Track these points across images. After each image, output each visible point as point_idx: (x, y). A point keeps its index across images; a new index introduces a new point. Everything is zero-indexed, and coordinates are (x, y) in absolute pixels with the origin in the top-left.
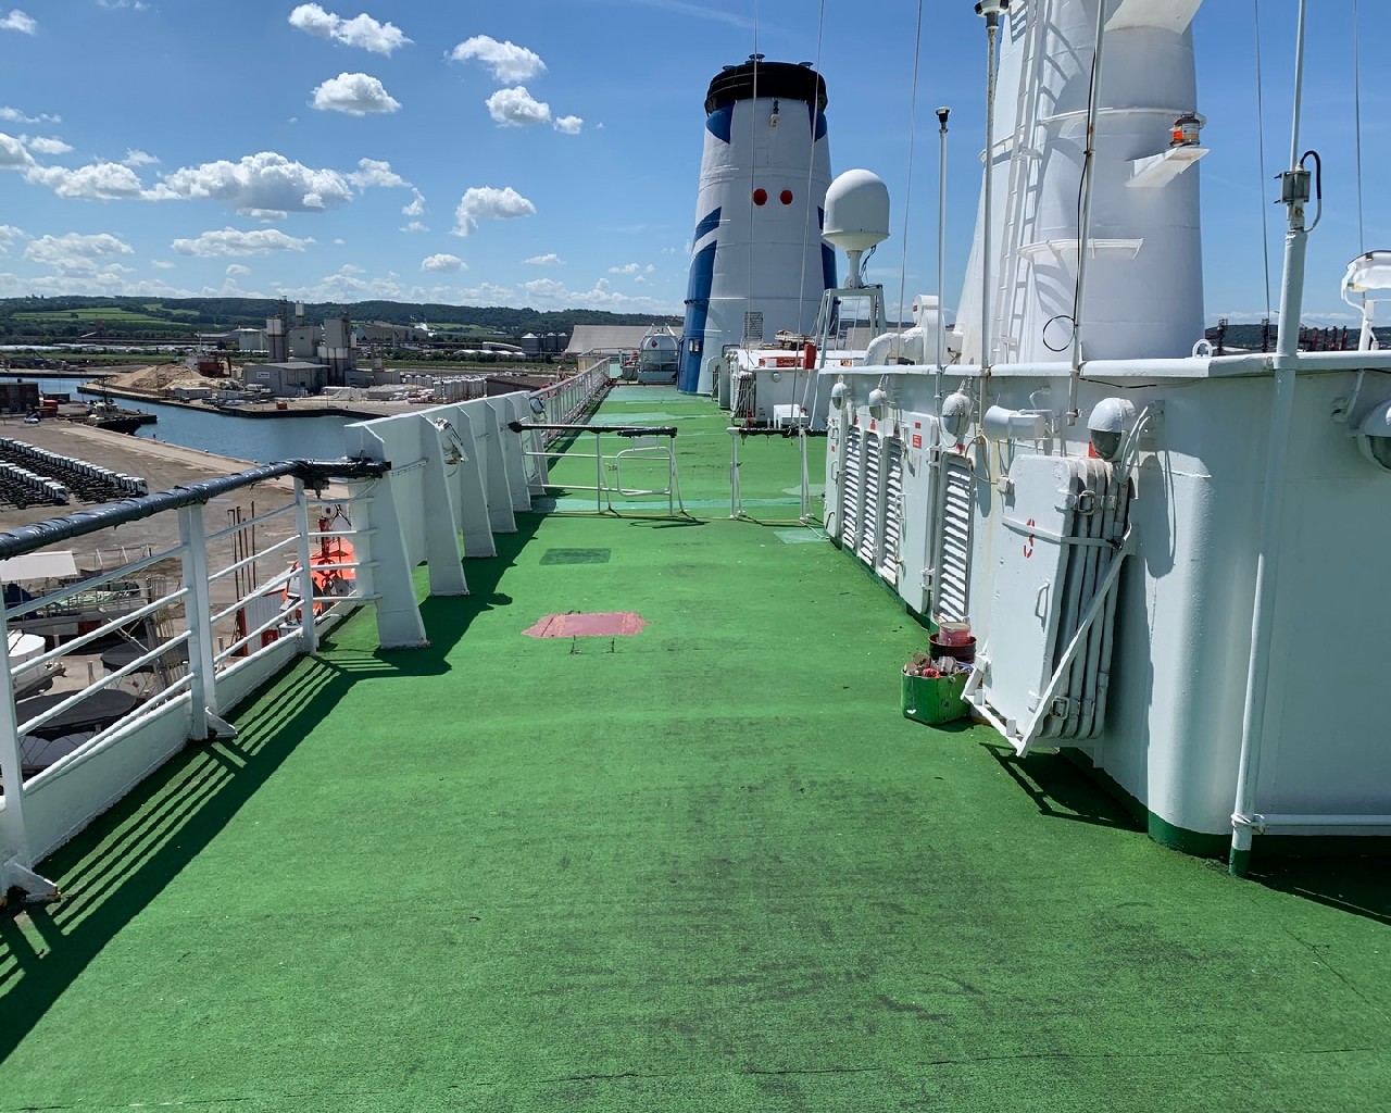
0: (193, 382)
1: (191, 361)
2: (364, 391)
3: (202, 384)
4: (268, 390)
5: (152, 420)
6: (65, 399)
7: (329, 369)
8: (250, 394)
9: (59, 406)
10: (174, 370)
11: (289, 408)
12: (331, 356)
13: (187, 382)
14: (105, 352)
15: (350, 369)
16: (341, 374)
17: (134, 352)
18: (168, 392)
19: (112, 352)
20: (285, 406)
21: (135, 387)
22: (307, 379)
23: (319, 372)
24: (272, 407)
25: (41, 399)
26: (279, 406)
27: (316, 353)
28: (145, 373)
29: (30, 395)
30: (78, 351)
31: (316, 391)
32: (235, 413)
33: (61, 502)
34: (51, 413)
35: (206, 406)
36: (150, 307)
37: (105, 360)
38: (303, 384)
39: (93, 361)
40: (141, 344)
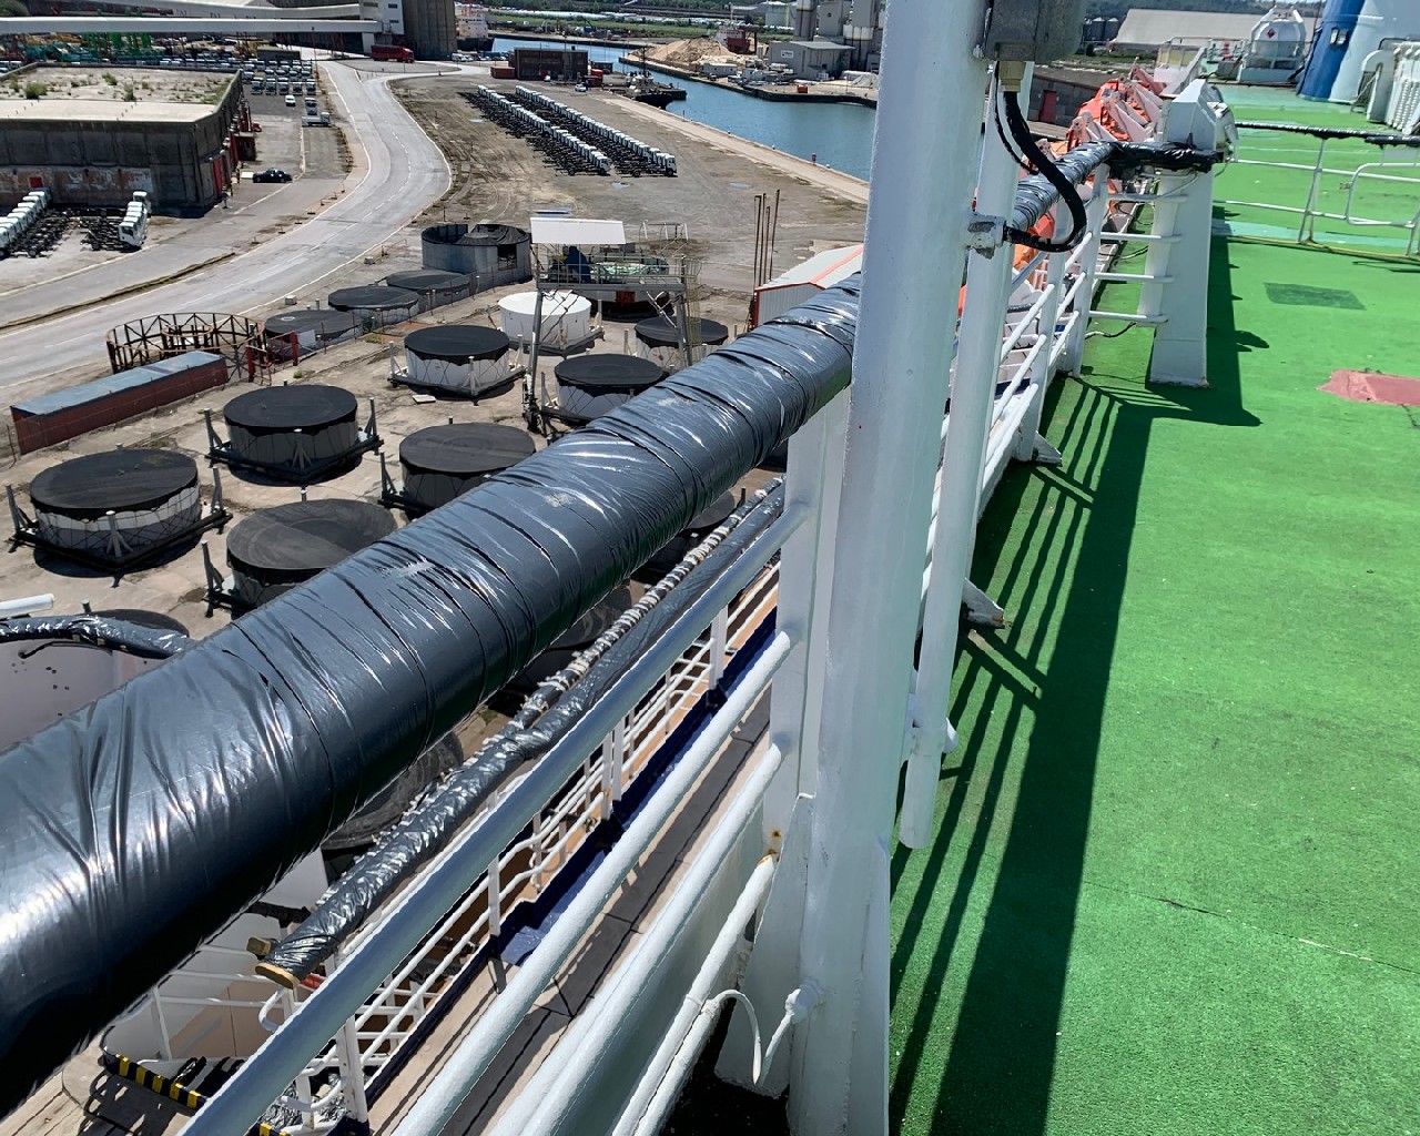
0: (720, 58)
1: (721, 36)
3: (729, 62)
4: (791, 71)
5: (681, 96)
6: (607, 68)
7: (852, 51)
8: (773, 73)
9: (605, 76)
10: (705, 44)
11: (809, 93)
12: (856, 36)
13: (716, 58)
14: (644, 22)
15: (873, 52)
16: (863, 58)
17: (669, 23)
18: (698, 66)
19: (650, 23)
20: (805, 90)
21: (669, 61)
22: (830, 61)
23: (842, 53)
24: (791, 90)
25: (589, 67)
26: (800, 90)
27: (841, 33)
28: (677, 46)
29: (580, 63)
30: (621, 20)
31: (837, 75)
32: (757, 94)
33: (602, 173)
34: (596, 83)
35: (731, 85)
37: (643, 31)
38: (825, 66)
39: (633, 31)
40: (675, 16)
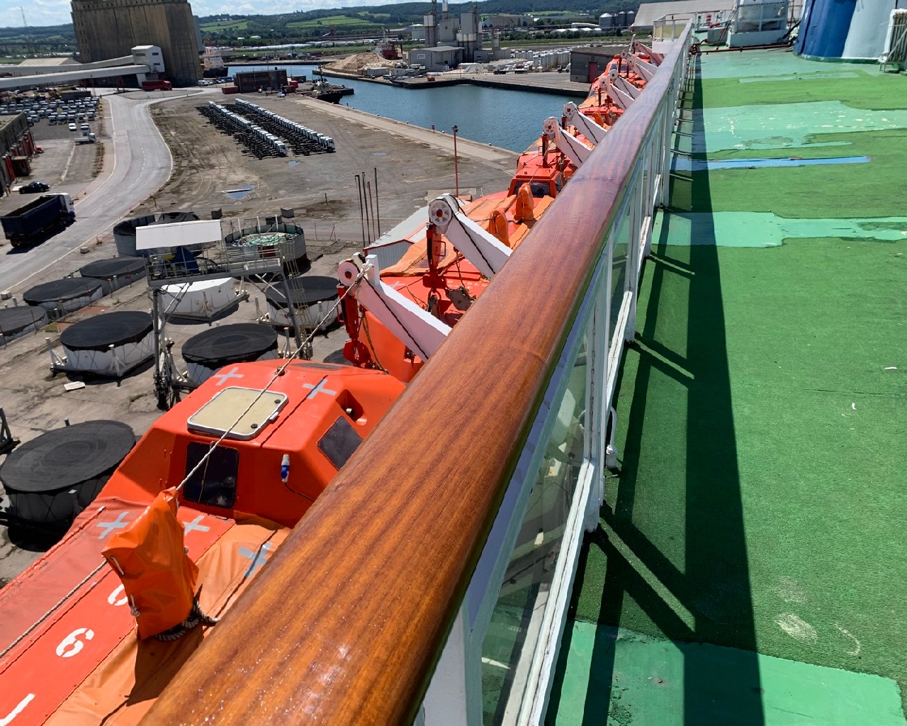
0: (377, 63)
1: (378, 49)
2: (486, 65)
3: (383, 66)
4: (424, 67)
5: (350, 92)
6: (302, 79)
7: (464, 50)
8: (412, 70)
9: (299, 84)
10: (368, 56)
11: (436, 80)
12: (465, 40)
13: (375, 64)
14: (333, 46)
15: (477, 49)
16: (471, 53)
17: (350, 45)
18: (363, 71)
19: (338, 46)
20: (433, 79)
21: (345, 70)
22: (450, 59)
23: (457, 52)
24: (425, 80)
25: (289, 80)
26: (429, 80)
27: (455, 39)
28: (351, 59)
29: (282, 78)
30: (319, 46)
31: (455, 66)
32: (402, 85)
33: (283, 155)
34: (292, 90)
35: (385, 81)
36: (362, 14)
37: (332, 52)
38: (446, 62)
39: (325, 53)
40: (354, 39)
